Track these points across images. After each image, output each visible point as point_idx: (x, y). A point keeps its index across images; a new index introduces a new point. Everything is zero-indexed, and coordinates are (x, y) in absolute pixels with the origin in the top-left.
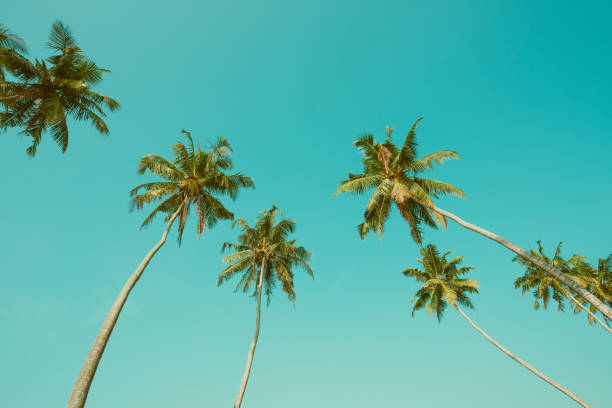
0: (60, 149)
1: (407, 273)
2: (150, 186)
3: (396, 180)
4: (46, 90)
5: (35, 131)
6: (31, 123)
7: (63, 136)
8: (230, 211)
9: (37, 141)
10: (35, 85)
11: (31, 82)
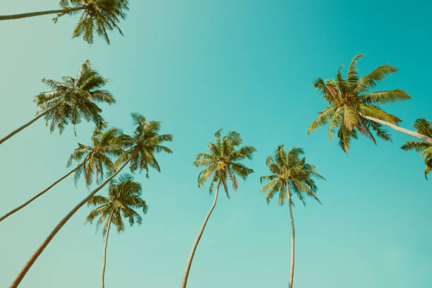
0: (157, 171)
1: (404, 148)
2: (205, 172)
3: (345, 106)
4: (140, 147)
5: (145, 167)
6: (142, 164)
7: (156, 164)
8: (250, 168)
9: (147, 171)
10: (135, 147)
11: (133, 146)
